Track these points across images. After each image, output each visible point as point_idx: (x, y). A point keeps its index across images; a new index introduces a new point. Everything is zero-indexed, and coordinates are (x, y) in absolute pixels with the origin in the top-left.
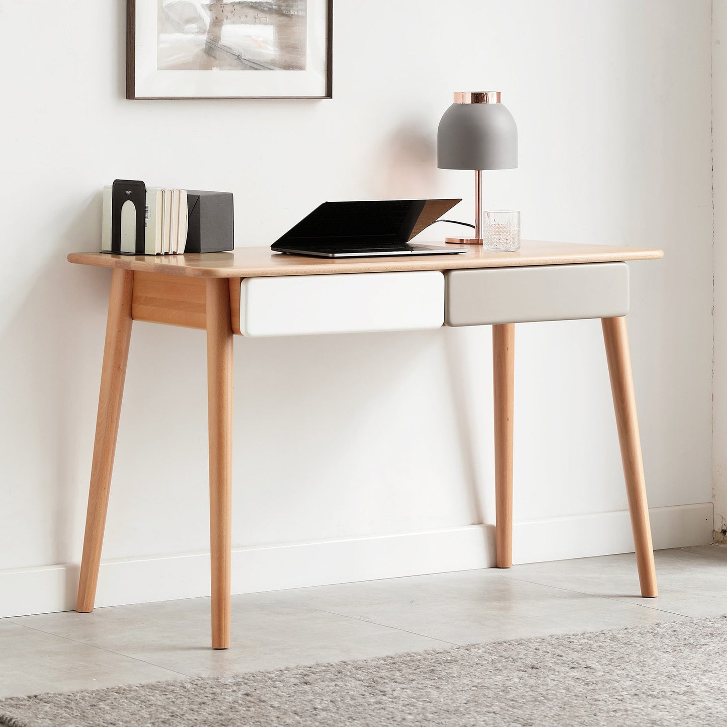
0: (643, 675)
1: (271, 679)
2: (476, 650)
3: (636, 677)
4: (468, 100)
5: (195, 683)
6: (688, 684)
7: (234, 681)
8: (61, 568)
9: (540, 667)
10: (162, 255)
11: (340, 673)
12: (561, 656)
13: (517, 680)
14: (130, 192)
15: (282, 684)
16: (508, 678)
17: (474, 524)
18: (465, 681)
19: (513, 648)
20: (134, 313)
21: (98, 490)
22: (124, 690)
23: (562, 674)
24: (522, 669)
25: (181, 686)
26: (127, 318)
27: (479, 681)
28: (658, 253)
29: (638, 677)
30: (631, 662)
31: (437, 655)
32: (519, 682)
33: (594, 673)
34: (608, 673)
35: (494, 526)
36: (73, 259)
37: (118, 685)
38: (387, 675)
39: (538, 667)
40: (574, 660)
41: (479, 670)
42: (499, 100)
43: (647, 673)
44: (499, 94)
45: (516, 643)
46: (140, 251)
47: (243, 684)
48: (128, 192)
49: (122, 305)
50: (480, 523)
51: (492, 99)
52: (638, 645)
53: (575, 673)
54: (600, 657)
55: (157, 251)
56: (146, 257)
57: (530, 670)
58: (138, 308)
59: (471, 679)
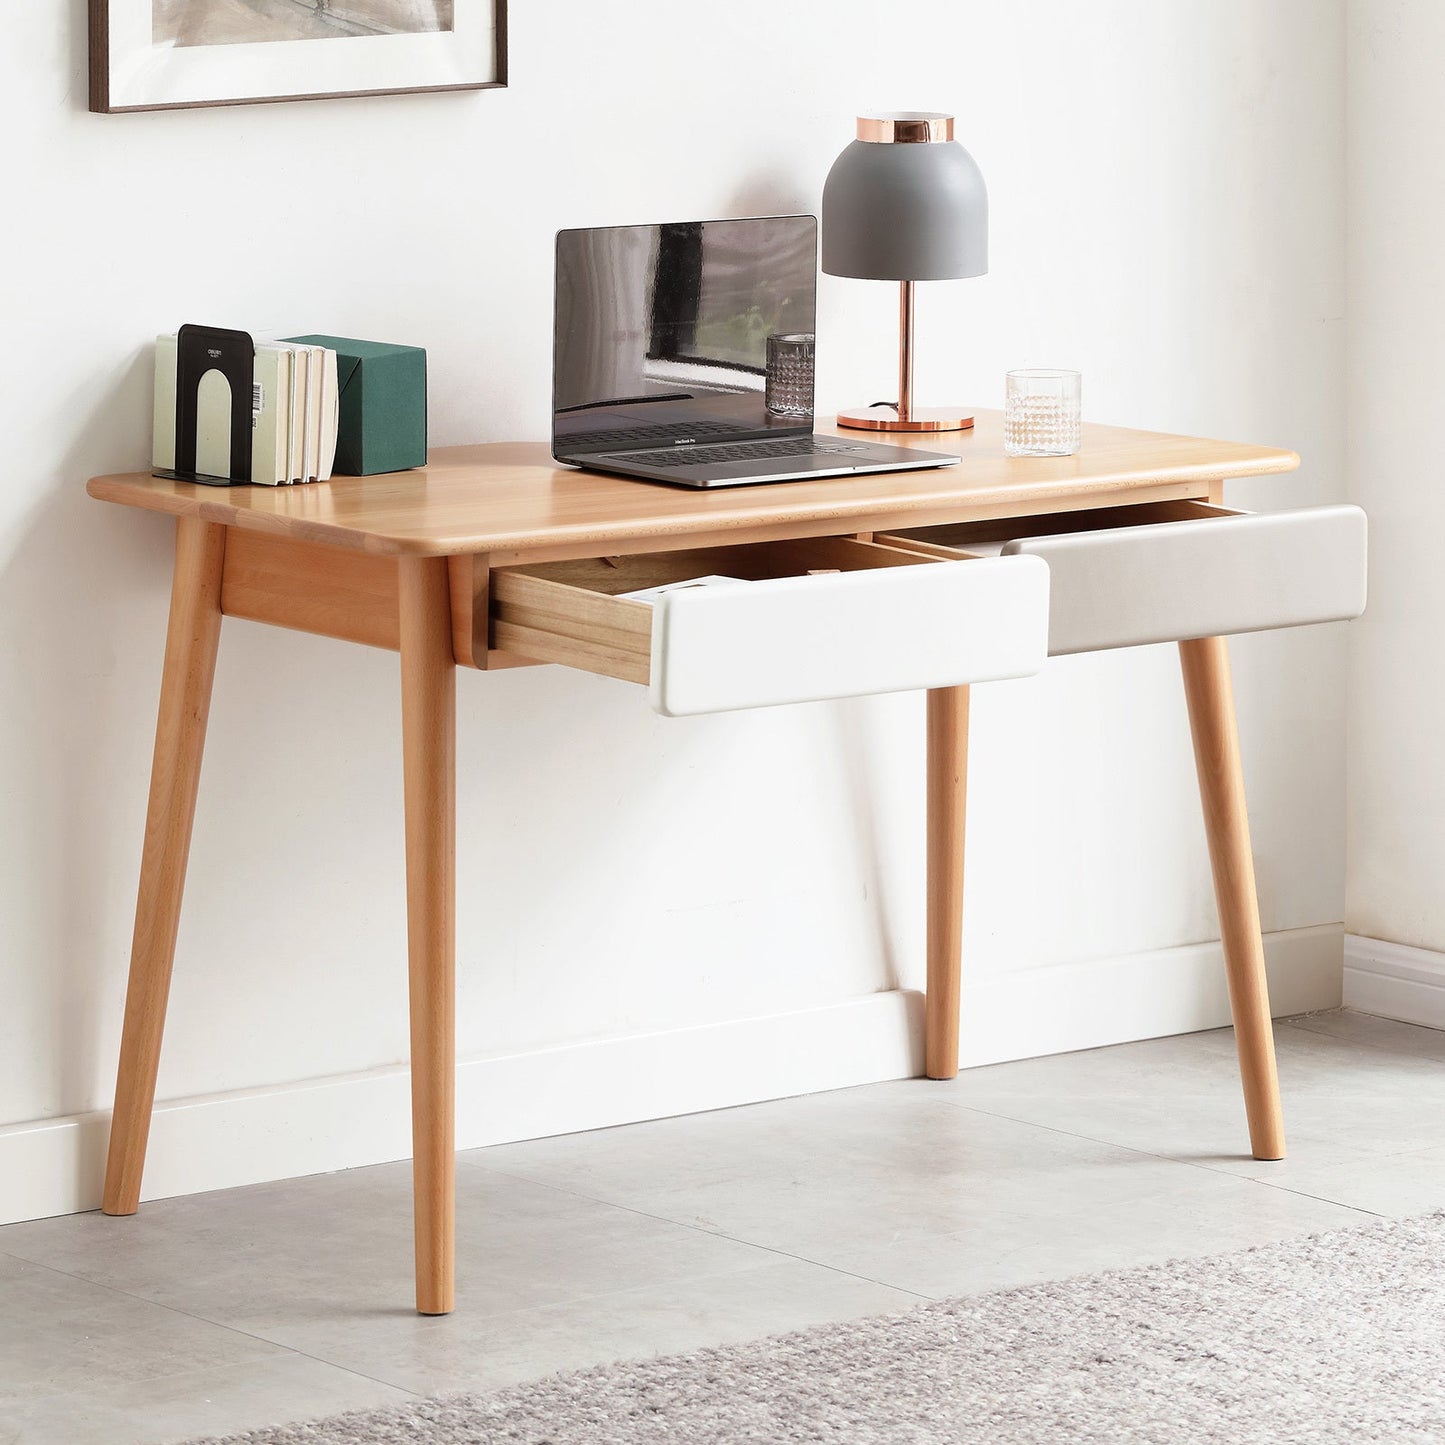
0: (1329, 1376)
1: (579, 1399)
2: (968, 1313)
3: (1316, 1381)
4: (888, 136)
5: (427, 1415)
6: (1425, 1400)
7: (503, 1406)
8: (71, 1125)
9: (1115, 1360)
10: (289, 484)
11: (711, 1382)
12: (1147, 1327)
13: (1078, 1394)
14: (218, 352)
15: (606, 1412)
16: (1057, 1390)
17: (880, 991)
18: (973, 1399)
19: (1042, 1307)
20: (228, 600)
21: (149, 965)
22: (287, 1437)
23: (1165, 1377)
24: (1080, 1363)
25: (400, 1424)
26: (213, 613)
27: (1003, 1398)
28: (1290, 461)
29: (1321, 1381)
30: (1294, 1341)
31: (895, 1328)
32: (1085, 1400)
33: (1228, 1374)
34: (1255, 1371)
35: (923, 995)
36: (98, 488)
37: (271, 1424)
38: (812, 1385)
39: (1111, 1359)
40: (1177, 1340)
41: (994, 1367)
42: (950, 136)
43: (1335, 1370)
44: (950, 122)
45: (1044, 1294)
46: (241, 474)
47: (524, 1415)
48: (215, 353)
49: (203, 586)
50: (892, 987)
51: (937, 134)
52: (1293, 1294)
53: (1186, 1374)
54: (1228, 1329)
55: (280, 477)
56: (255, 491)
57: (1096, 1364)
58: (235, 592)
59: (983, 1394)
